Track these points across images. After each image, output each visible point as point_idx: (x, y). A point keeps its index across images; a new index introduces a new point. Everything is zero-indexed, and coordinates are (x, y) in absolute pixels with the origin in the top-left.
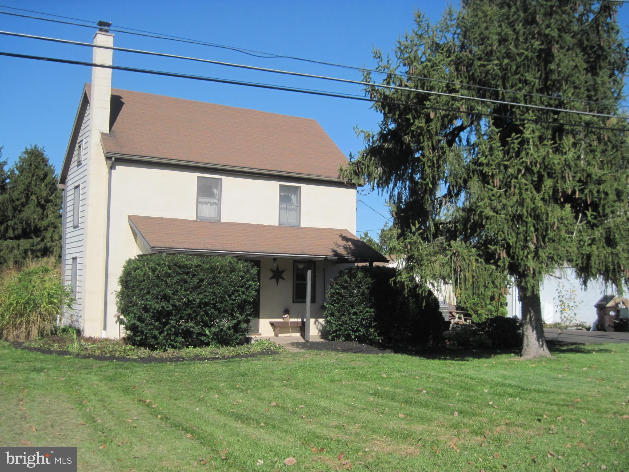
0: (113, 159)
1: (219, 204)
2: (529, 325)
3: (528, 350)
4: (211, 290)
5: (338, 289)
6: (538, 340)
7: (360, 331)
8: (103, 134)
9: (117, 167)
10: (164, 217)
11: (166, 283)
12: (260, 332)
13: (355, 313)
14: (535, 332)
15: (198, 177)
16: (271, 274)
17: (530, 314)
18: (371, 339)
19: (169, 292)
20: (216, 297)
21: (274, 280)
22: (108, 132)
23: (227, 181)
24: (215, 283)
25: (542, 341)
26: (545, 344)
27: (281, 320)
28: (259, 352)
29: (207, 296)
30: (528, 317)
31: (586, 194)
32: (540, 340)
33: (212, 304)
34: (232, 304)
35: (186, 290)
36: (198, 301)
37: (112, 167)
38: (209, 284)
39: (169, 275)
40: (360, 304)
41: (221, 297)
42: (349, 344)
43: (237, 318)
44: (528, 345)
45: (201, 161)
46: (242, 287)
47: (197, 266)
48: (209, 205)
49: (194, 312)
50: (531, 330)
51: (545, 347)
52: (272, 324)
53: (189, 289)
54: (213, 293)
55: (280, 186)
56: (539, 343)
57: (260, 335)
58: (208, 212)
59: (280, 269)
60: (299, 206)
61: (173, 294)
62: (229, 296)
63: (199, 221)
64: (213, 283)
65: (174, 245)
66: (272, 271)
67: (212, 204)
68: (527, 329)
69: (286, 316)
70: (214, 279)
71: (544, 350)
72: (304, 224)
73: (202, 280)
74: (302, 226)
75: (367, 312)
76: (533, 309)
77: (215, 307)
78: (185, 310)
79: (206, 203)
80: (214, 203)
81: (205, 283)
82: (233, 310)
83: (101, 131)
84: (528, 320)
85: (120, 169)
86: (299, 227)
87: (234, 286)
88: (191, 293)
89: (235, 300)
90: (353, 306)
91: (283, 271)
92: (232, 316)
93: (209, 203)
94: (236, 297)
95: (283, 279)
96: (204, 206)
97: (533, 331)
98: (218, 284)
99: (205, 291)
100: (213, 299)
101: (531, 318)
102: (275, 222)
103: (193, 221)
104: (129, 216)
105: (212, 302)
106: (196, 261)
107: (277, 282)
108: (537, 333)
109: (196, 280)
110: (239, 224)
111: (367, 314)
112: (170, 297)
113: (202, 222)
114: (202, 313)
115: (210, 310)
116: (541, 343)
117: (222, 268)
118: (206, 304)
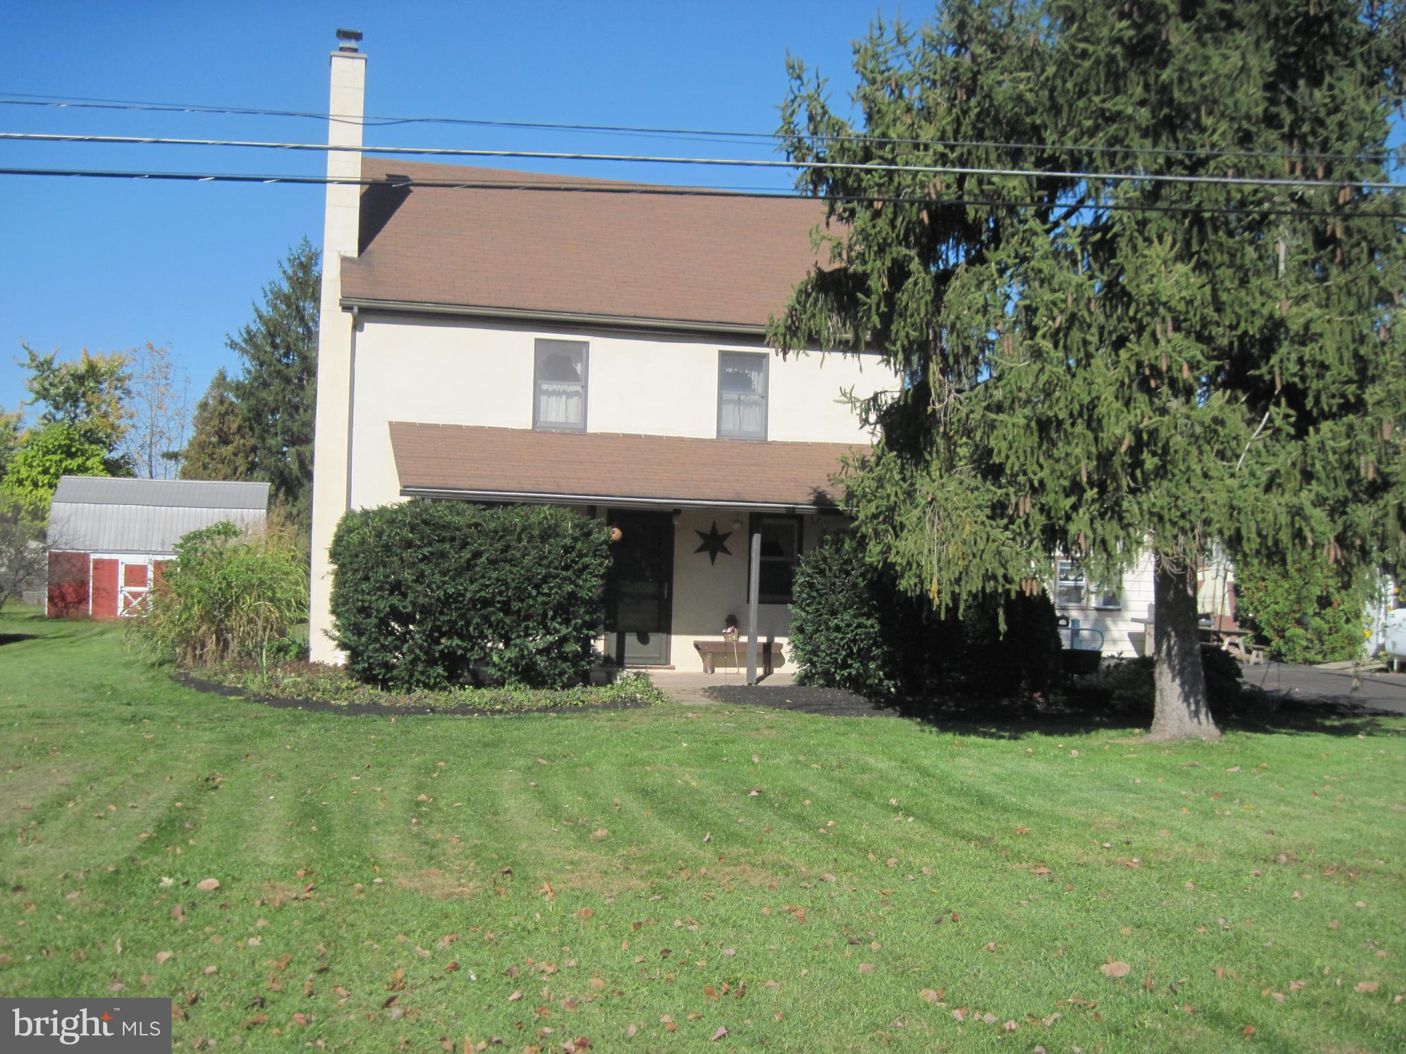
0: (356, 310)
1: (584, 396)
2: (1165, 666)
3: (1162, 722)
4: (494, 575)
5: (809, 575)
6: (1186, 700)
7: (850, 666)
8: (344, 260)
9: (366, 325)
10: (464, 424)
11: (402, 560)
12: (672, 663)
13: (838, 629)
14: (1178, 681)
15: (537, 341)
16: (699, 542)
17: (1169, 641)
18: (871, 686)
19: (408, 575)
20: (507, 589)
21: (706, 555)
22: (355, 255)
23: (600, 347)
24: (505, 561)
25: (1197, 703)
26: (1203, 710)
27: (721, 639)
28: (604, 702)
29: (487, 586)
30: (1165, 647)
31: (1272, 367)
32: (1192, 700)
33: (499, 602)
34: (544, 603)
35: (444, 574)
36: (468, 595)
37: (357, 327)
38: (491, 562)
39: (409, 544)
40: (845, 609)
41: (516, 588)
42: (830, 694)
43: (557, 631)
44: (1162, 711)
45: (540, 305)
46: (566, 568)
47: (469, 526)
48: (564, 397)
49: (463, 616)
50: (1170, 676)
51: (1202, 717)
52: (697, 646)
53: (449, 571)
54: (498, 580)
55: (722, 353)
56: (1189, 705)
57: (673, 668)
58: (558, 411)
59: (721, 531)
60: (765, 397)
61: (416, 581)
62: (537, 587)
63: (540, 432)
64: (504, 557)
65: (451, 482)
66: (702, 535)
67: (569, 395)
68: (1161, 673)
69: (729, 630)
70: (503, 551)
71: (1200, 723)
72: (775, 434)
73: (477, 555)
74: (769, 439)
75: (859, 626)
76: (1175, 630)
77: (506, 608)
78: (442, 613)
79: (558, 394)
80: (576, 393)
81: (483, 559)
82: (545, 615)
83: (343, 253)
84: (1163, 654)
85: (372, 329)
86: (764, 442)
87: (548, 567)
88: (454, 579)
89: (548, 595)
90: (834, 613)
91: (726, 536)
92: (546, 627)
93: (564, 392)
94: (551, 589)
95: (726, 551)
96: (553, 399)
97: (1173, 680)
98: (512, 562)
99: (483, 577)
100: (501, 593)
101: (1169, 649)
102: (708, 431)
103: (525, 431)
104: (391, 423)
105: (498, 598)
106: (470, 514)
107: (713, 559)
108: (1182, 685)
109: (466, 554)
110: (625, 436)
111: (859, 631)
112: (408, 587)
113: (545, 432)
114: (477, 620)
115: (494, 613)
116: (1193, 707)
117: (524, 529)
118: (486, 603)
